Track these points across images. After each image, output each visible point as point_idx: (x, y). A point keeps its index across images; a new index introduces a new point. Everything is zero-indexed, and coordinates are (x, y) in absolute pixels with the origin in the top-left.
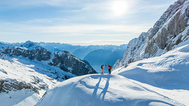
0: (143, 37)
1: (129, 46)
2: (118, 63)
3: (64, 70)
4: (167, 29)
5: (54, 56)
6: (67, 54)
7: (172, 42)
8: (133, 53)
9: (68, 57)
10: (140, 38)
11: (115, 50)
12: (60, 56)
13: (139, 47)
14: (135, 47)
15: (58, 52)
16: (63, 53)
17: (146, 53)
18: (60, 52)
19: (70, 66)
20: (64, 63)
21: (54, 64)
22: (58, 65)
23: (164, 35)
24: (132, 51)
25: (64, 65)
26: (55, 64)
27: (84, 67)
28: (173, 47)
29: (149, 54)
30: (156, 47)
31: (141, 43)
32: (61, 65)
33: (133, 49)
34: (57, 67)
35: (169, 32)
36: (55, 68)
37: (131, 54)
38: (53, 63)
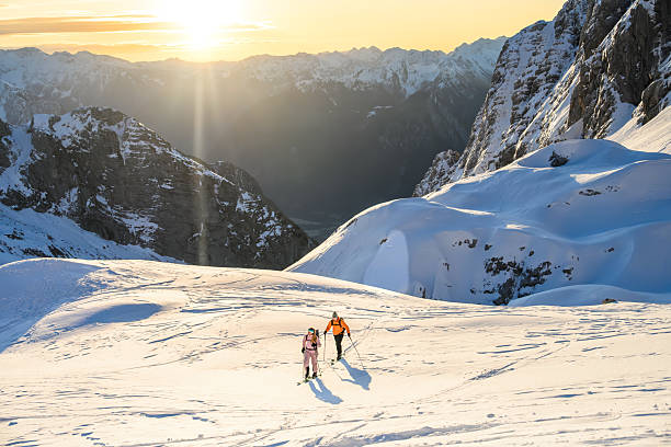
0: (576, 21)
1: (502, 70)
2: (441, 175)
3: (103, 237)
4: (652, 14)
5: (28, 147)
6: (114, 128)
7: (663, 76)
8: (520, 112)
9: (126, 151)
10: (560, 23)
11: (425, 83)
12: (66, 143)
13: (556, 78)
14: (533, 79)
15: (53, 121)
16: (90, 126)
17: (573, 118)
18: (66, 118)
19: (140, 206)
20: (102, 188)
21: (34, 198)
22: (64, 206)
23: (642, 42)
24: (516, 101)
25: (101, 199)
26: (43, 195)
27: (231, 210)
28: (663, 100)
29: (585, 125)
30: (609, 94)
31: (566, 55)
32: (82, 199)
33: (524, 89)
34: (57, 213)
35: (659, 29)
36: (47, 220)
37: (512, 121)
38: (28, 193)
